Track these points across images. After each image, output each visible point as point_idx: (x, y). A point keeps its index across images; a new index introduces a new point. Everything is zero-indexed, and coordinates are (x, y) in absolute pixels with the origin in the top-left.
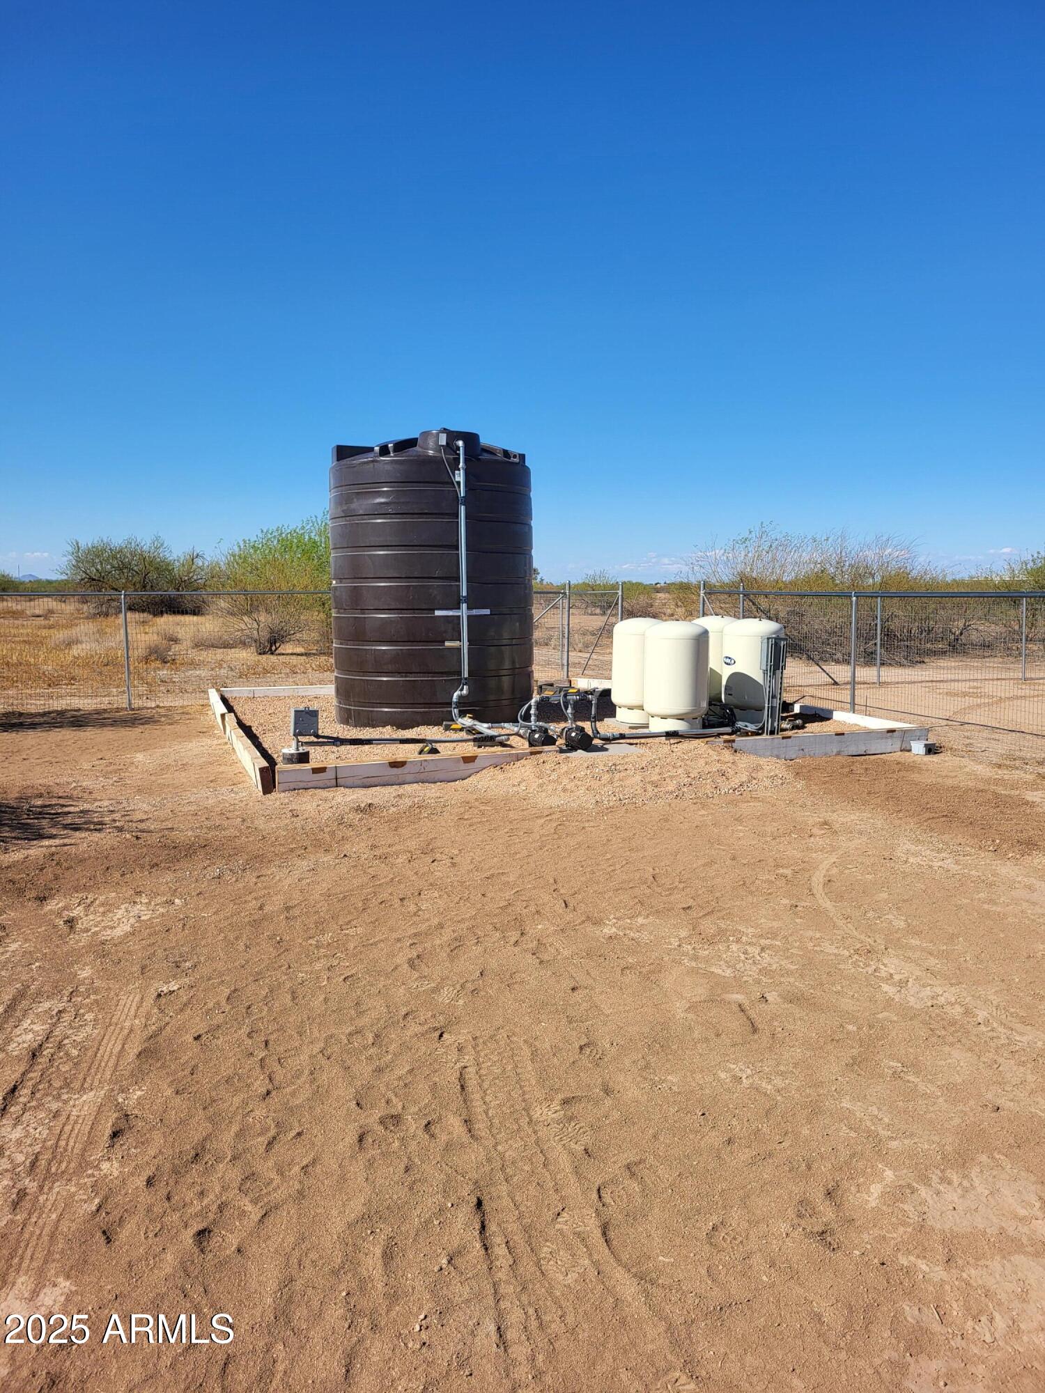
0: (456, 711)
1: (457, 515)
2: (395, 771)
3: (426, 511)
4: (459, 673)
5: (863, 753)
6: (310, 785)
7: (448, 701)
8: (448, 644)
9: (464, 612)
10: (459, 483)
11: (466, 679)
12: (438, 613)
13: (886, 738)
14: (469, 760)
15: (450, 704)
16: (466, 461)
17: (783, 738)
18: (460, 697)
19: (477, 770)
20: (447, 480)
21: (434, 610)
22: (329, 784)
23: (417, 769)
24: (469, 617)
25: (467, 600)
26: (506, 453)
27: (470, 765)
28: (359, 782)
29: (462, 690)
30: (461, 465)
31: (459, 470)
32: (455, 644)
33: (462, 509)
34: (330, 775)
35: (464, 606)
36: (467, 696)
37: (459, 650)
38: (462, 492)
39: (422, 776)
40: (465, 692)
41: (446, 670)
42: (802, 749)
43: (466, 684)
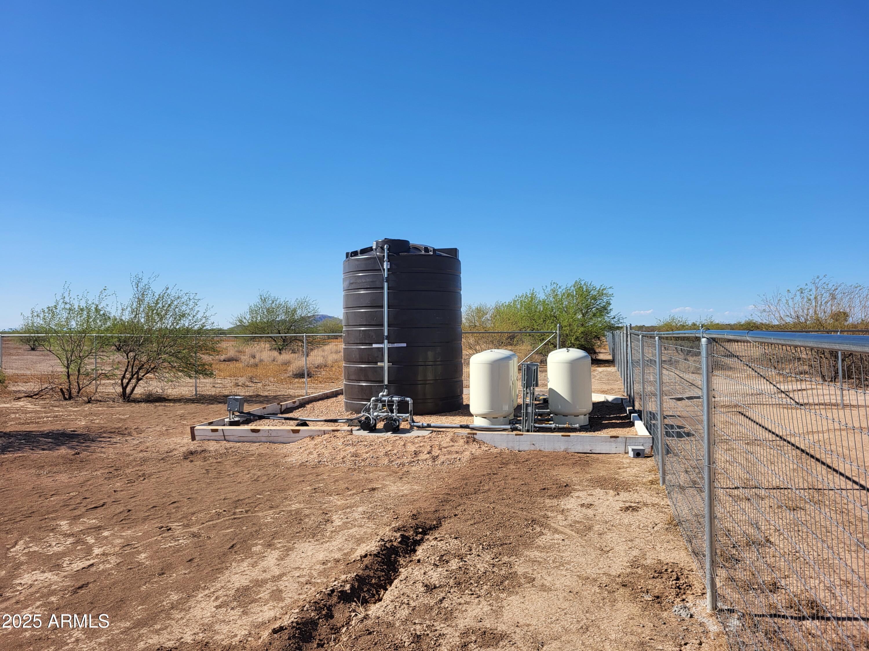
2: (254, 434)
3: (369, 287)
4: (382, 381)
5: (589, 451)
6: (212, 438)
8: (379, 364)
9: (386, 345)
11: (386, 385)
12: (374, 346)
13: (610, 442)
14: (296, 431)
17: (516, 435)
19: (301, 438)
21: (372, 344)
22: (221, 439)
23: (266, 434)
25: (388, 338)
26: (426, 249)
27: (297, 435)
28: (236, 439)
30: (385, 259)
31: (385, 262)
33: (386, 284)
34: (220, 433)
35: (386, 341)
38: (386, 275)
39: (271, 439)
41: (378, 380)
42: (533, 444)
43: (386, 388)
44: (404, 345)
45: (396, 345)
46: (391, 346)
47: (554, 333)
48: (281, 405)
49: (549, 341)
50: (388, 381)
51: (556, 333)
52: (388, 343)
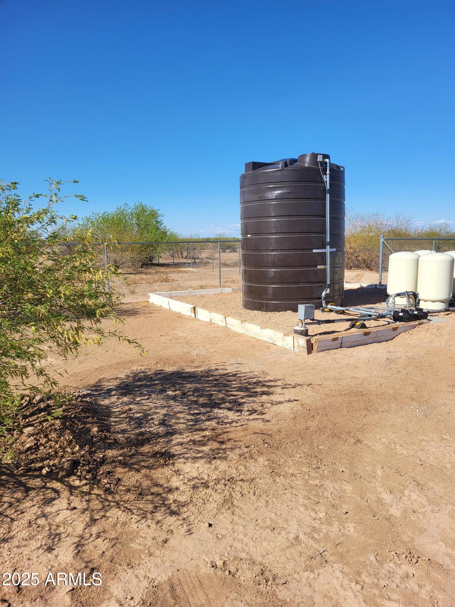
0: (324, 302)
1: (324, 199)
2: (366, 337)
3: (310, 197)
7: (318, 297)
8: (319, 267)
9: (328, 250)
10: (326, 182)
11: (329, 285)
12: (314, 251)
14: (395, 329)
15: (320, 298)
16: (330, 170)
18: (326, 295)
20: (320, 180)
21: (312, 249)
22: (338, 347)
23: (374, 336)
24: (330, 252)
25: (330, 244)
29: (326, 291)
30: (328, 172)
31: (326, 175)
32: (322, 267)
33: (328, 196)
34: (339, 341)
35: (328, 247)
36: (329, 294)
37: (325, 270)
38: (328, 187)
39: (376, 339)
40: (328, 291)
41: (318, 281)
43: (329, 288)
44: (335, 250)
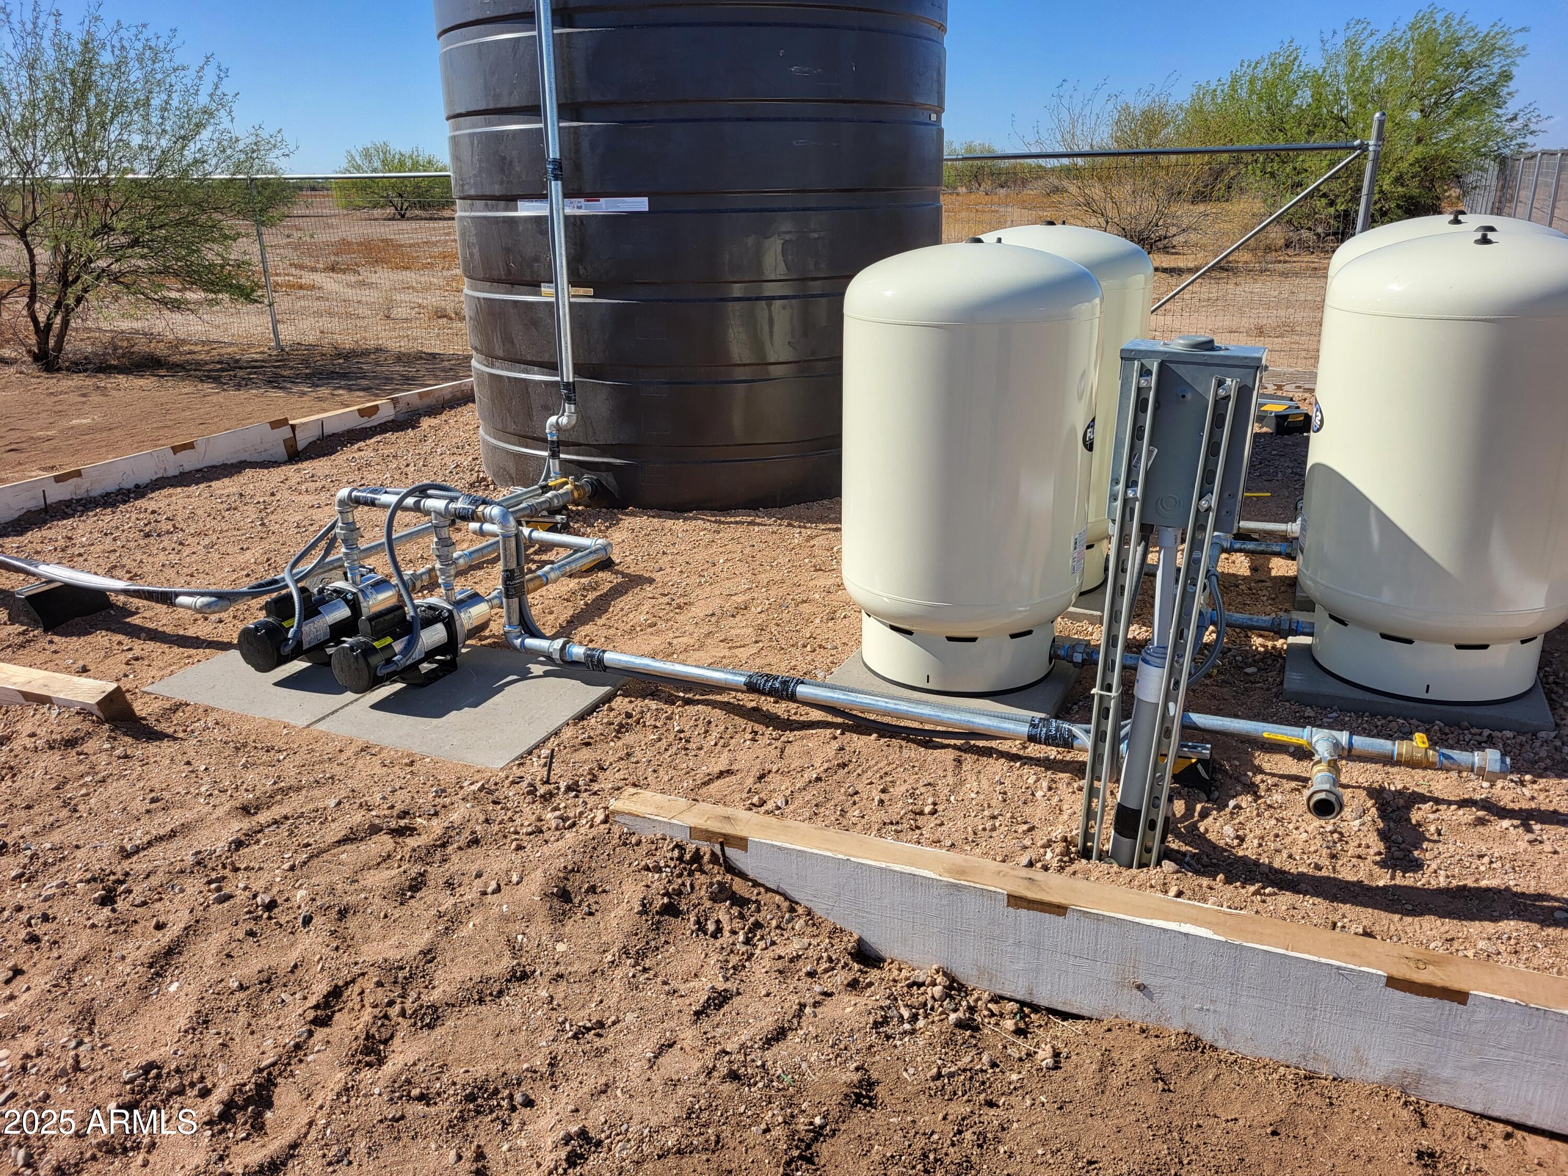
4: (557, 367)
8: (547, 291)
9: (556, 208)
11: (568, 387)
12: (523, 209)
21: (514, 199)
25: (565, 169)
29: (563, 413)
35: (556, 187)
36: (572, 430)
41: (546, 358)
42: (1141, 987)
43: (569, 400)
44: (641, 204)
45: (606, 206)
46: (579, 208)
47: (1354, 148)
48: (293, 427)
49: (1317, 188)
50: (575, 365)
51: (1364, 148)
52: (566, 195)
